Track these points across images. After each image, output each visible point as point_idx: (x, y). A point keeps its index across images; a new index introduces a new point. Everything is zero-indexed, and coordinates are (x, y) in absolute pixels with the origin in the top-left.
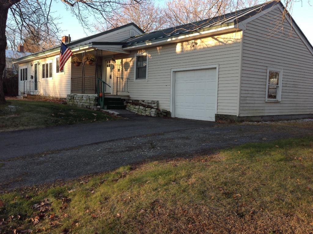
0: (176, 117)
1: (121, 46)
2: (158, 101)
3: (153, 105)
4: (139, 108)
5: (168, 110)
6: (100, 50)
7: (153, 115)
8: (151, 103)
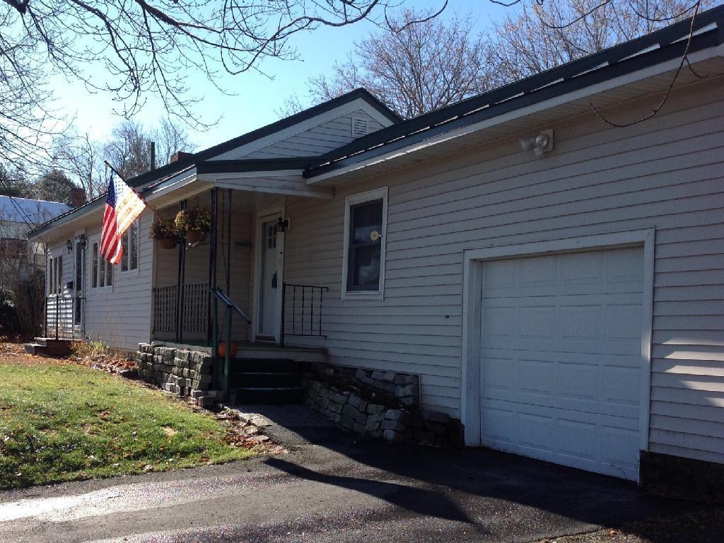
0: (485, 443)
1: (300, 172)
2: (416, 376)
3: (401, 392)
4: (347, 403)
5: (454, 415)
6: (223, 190)
7: (390, 434)
8: (392, 383)
